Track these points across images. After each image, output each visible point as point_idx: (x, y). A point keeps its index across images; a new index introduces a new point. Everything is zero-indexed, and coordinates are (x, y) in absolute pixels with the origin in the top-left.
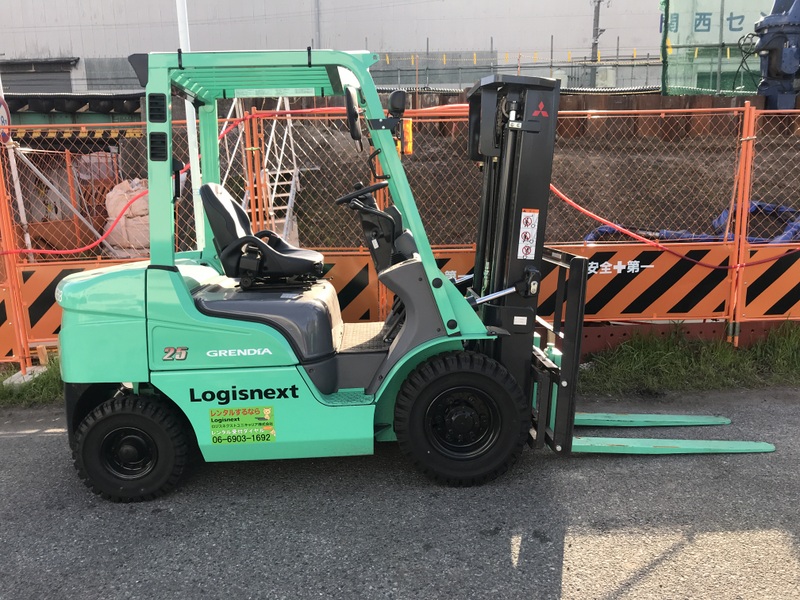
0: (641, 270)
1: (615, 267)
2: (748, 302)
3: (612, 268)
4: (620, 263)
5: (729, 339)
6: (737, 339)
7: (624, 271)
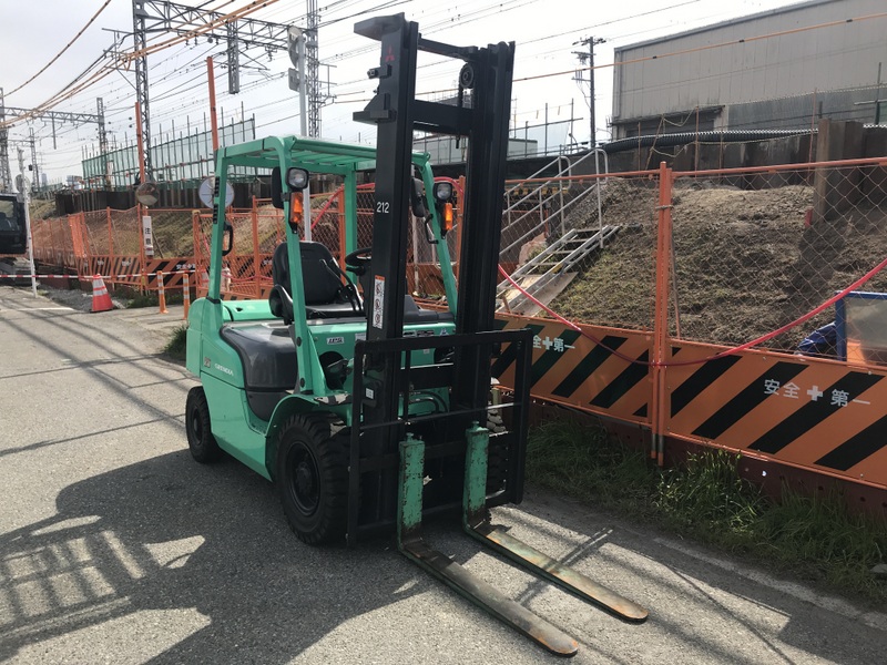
0: (566, 349)
1: (544, 343)
2: (674, 413)
3: (541, 342)
4: (548, 338)
5: (653, 454)
6: (661, 456)
7: (552, 348)
